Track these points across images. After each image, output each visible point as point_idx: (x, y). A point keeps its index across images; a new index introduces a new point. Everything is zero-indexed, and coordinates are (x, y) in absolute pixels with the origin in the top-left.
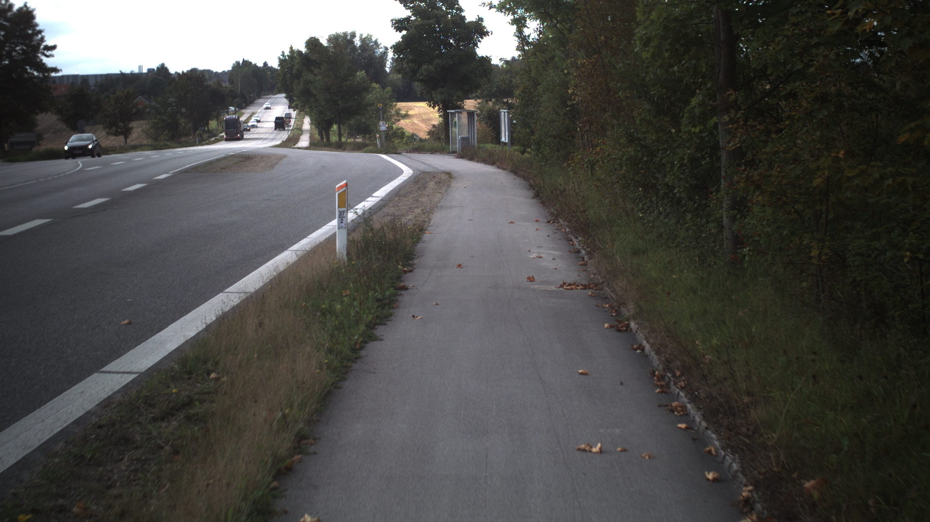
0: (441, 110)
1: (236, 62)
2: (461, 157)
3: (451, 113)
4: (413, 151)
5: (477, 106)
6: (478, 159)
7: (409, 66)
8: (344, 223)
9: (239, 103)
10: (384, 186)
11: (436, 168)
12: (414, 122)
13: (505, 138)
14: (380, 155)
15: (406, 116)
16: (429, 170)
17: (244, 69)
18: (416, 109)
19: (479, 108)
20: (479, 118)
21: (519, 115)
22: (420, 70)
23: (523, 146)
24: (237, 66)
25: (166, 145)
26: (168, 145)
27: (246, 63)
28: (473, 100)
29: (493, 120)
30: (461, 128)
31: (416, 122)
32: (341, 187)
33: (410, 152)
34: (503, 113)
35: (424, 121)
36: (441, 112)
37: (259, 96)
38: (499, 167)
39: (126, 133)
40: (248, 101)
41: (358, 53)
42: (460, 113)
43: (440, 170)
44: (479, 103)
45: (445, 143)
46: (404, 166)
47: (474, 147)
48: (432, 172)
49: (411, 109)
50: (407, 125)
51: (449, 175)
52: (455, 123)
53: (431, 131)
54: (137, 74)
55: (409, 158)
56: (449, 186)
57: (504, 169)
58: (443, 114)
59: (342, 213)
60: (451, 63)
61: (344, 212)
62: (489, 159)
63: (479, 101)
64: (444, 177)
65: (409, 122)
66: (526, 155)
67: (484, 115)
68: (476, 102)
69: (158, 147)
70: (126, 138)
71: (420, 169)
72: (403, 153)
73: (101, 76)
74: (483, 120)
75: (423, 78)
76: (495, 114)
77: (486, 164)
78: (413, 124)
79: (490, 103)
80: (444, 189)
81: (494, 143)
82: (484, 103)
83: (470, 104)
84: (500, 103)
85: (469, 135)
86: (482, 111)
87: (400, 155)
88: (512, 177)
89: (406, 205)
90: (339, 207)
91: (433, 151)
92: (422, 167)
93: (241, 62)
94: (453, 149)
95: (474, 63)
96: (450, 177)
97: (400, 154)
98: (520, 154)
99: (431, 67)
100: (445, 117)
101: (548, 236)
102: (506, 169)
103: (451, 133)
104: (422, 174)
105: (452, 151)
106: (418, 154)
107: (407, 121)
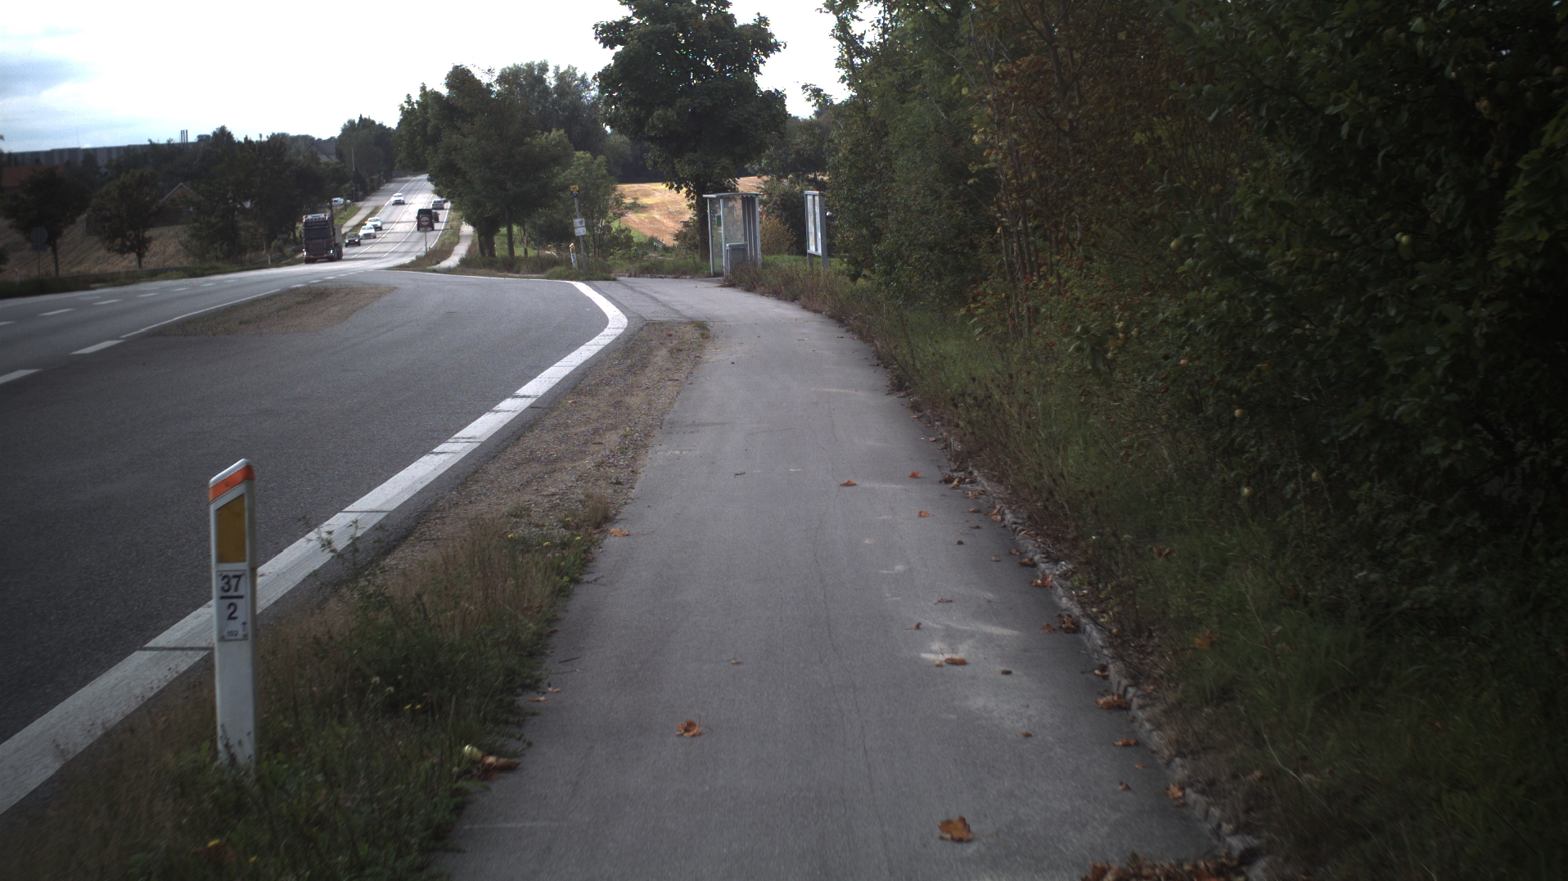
0: (692, 194)
1: (350, 122)
2: (731, 284)
3: (711, 199)
4: (641, 273)
5: (763, 187)
6: (763, 288)
7: (629, 113)
8: (241, 620)
9: (352, 191)
10: (552, 364)
11: (677, 312)
12: (654, 218)
13: (815, 246)
14: (573, 283)
15: (636, 207)
16: (662, 316)
17: (361, 132)
18: (657, 194)
19: (765, 191)
20: (765, 209)
21: (846, 199)
22: (650, 119)
23: (854, 265)
24: (351, 129)
25: (212, 268)
26: (217, 268)
27: (366, 123)
28: (756, 177)
29: (792, 213)
30: (728, 231)
31: (657, 217)
32: (228, 483)
33: (635, 276)
34: (810, 198)
35: (670, 215)
36: (693, 198)
37: (389, 178)
38: (804, 307)
39: (140, 247)
40: (369, 188)
41: (553, 100)
42: (727, 199)
43: (686, 317)
44: (766, 182)
45: (701, 256)
46: (613, 308)
47: (755, 264)
48: (666, 322)
49: (647, 194)
50: (642, 224)
51: (702, 328)
52: (719, 217)
53: (681, 232)
54: (179, 144)
55: (632, 288)
56: (697, 361)
57: (815, 311)
58: (697, 202)
59: (234, 582)
60: (709, 103)
61: (238, 577)
62: (786, 290)
63: (765, 178)
64: (692, 334)
65: (645, 218)
66: (861, 281)
67: (775, 203)
68: (760, 180)
69: (198, 271)
70: (140, 256)
71: (644, 316)
72: (621, 278)
73: (118, 149)
74: (773, 212)
75: (656, 134)
76: (795, 200)
77: (779, 299)
78: (653, 220)
79: (785, 181)
80: (686, 366)
81: (792, 254)
82: (775, 182)
83: (748, 184)
84: (803, 181)
85: (746, 240)
86: (770, 195)
87: (613, 283)
88: (833, 330)
89: (588, 421)
90: (221, 559)
91: (678, 272)
92: (651, 311)
93: (357, 121)
94: (717, 269)
95: (754, 104)
96: (702, 335)
97: (614, 280)
98: (848, 279)
99: (671, 113)
100: (701, 207)
101: (960, 543)
102: (820, 312)
103: (712, 237)
104: (646, 328)
105: (714, 273)
106: (650, 280)
107: (643, 216)
